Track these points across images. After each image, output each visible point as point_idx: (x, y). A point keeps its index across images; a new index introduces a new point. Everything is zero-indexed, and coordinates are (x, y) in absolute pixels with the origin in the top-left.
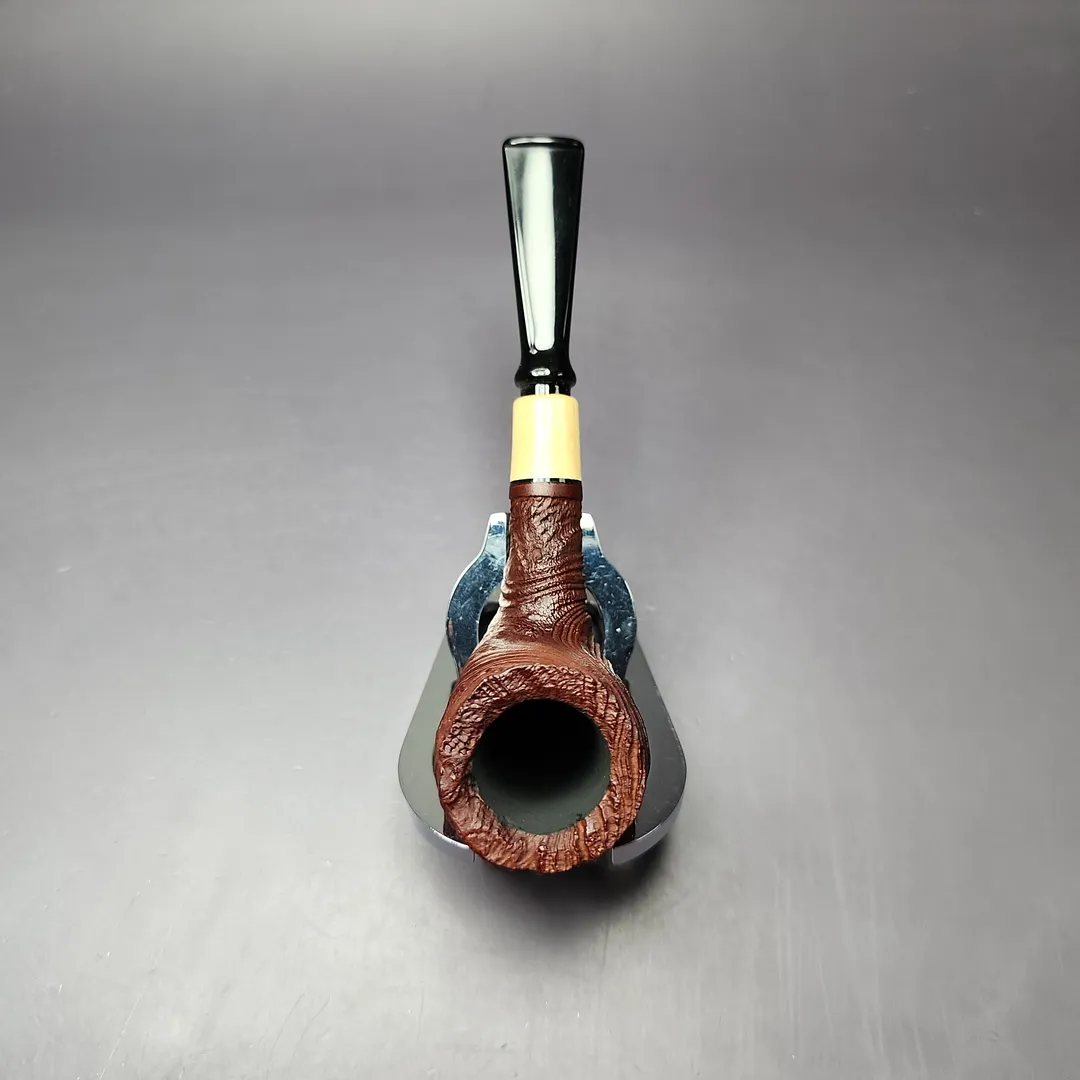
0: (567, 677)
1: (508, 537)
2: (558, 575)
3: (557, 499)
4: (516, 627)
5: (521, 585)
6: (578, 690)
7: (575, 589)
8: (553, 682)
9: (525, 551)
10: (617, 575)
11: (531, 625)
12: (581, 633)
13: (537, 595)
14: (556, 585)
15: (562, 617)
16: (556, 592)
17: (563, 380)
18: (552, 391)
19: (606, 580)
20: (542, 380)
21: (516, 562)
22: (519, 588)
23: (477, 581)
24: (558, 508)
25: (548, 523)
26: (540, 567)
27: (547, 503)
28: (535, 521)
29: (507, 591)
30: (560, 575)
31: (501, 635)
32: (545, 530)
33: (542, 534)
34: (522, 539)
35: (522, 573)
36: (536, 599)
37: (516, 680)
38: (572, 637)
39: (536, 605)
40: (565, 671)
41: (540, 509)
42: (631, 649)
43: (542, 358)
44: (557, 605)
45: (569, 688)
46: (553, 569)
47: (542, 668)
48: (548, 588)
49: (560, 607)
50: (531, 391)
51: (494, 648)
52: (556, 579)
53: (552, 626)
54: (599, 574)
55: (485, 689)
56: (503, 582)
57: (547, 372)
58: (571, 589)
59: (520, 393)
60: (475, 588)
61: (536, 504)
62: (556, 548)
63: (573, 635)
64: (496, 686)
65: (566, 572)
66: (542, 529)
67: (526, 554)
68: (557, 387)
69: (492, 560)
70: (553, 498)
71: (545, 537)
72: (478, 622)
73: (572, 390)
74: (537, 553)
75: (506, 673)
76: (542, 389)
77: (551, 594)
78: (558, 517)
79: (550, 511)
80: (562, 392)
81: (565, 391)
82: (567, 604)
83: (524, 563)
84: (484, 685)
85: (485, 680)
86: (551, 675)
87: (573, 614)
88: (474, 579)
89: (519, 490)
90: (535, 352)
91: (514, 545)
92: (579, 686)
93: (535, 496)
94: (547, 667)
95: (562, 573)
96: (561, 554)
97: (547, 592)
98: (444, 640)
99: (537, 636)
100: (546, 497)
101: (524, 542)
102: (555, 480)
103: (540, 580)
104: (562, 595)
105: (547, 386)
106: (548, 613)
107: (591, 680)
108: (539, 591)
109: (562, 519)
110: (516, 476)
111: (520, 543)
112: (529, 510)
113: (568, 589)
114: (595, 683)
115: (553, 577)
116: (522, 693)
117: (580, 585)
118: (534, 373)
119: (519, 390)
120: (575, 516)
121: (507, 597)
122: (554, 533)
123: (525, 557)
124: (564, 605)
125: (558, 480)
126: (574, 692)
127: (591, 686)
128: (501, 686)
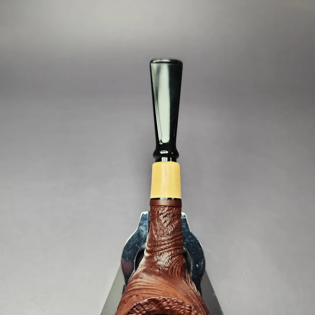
0: (176, 304)
1: (149, 222)
2: (171, 242)
3: (171, 207)
4: (151, 267)
5: (154, 247)
6: (182, 310)
7: (179, 249)
8: (170, 306)
9: (156, 230)
10: (197, 240)
11: (158, 267)
12: (182, 270)
13: (161, 252)
14: (170, 247)
15: (172, 263)
16: (170, 251)
17: (173, 156)
18: (169, 160)
19: (192, 242)
20: (164, 155)
21: (152, 236)
22: (153, 248)
23: (135, 242)
24: (171, 211)
25: (167, 218)
26: (163, 238)
27: (166, 209)
28: (161, 217)
29: (148, 248)
30: (172, 242)
31: (144, 271)
32: (165, 221)
33: (164, 223)
34: (155, 225)
35: (155, 241)
36: (161, 254)
37: (151, 305)
38: (178, 273)
39: (161, 257)
40: (175, 301)
41: (163, 211)
42: (202, 274)
43: (165, 146)
44: (170, 257)
45: (178, 309)
46: (169, 239)
47: (164, 299)
48: (166, 249)
49: (172, 258)
50: (160, 160)
51: (141, 278)
52: (170, 245)
53: (169, 267)
54: (189, 240)
55: (135, 309)
56: (146, 243)
57: (167, 152)
58: (177, 249)
59: (155, 161)
60: (134, 245)
61: (162, 209)
62: (170, 229)
63: (178, 271)
64: (141, 307)
65: (175, 241)
66: (164, 220)
67: (157, 232)
68: (171, 158)
69: (142, 232)
70: (169, 207)
71: (165, 225)
72: (135, 260)
73: (177, 159)
74: (162, 232)
75: (146, 301)
76: (164, 159)
77: (168, 252)
78: (171, 215)
79: (168, 212)
80: (173, 160)
81: (174, 160)
82: (175, 256)
83: (156, 236)
84: (134, 307)
85: (135, 304)
86: (168, 303)
87: (178, 261)
88: (134, 241)
89: (154, 202)
90: (162, 144)
91: (151, 227)
92: (182, 309)
93: (161, 206)
94: (166, 298)
95: (173, 242)
96: (173, 232)
97: (166, 250)
98: (119, 268)
99: (161, 272)
100: (166, 206)
101: (156, 226)
102: (170, 199)
103: (163, 245)
104: (172, 252)
105: (167, 158)
106: (166, 260)
107: (188, 306)
108: (162, 250)
109: (173, 216)
110: (152, 196)
111: (154, 226)
112: (158, 212)
113: (175, 249)
114: (190, 307)
115: (169, 243)
116: (154, 311)
117: (181, 247)
118: (161, 153)
119: (155, 160)
120: (179, 215)
121: (148, 251)
122: (169, 223)
123: (156, 234)
124: (173, 257)
125: (171, 198)
126: (180, 312)
127: (189, 309)
128: (143, 308)
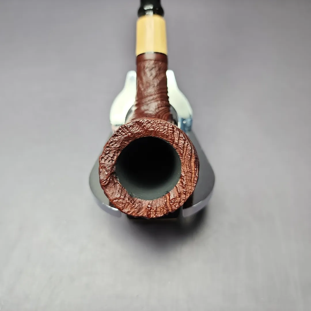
0: (160, 125)
3: (157, 61)
6: (165, 131)
8: (153, 128)
9: (143, 84)
14: (157, 98)
15: (159, 112)
16: (157, 101)
20: (149, 10)
24: (157, 65)
25: (153, 72)
26: (150, 91)
27: (152, 62)
28: (147, 71)
30: (158, 94)
36: (148, 105)
37: (135, 127)
41: (149, 66)
45: (161, 130)
46: (155, 91)
48: (153, 100)
49: (158, 108)
53: (155, 115)
57: (152, 7)
58: (163, 100)
61: (148, 63)
62: (156, 82)
66: (150, 74)
71: (152, 78)
74: (148, 85)
75: (130, 124)
76: (149, 14)
79: (154, 66)
82: (162, 107)
83: (142, 90)
84: (120, 129)
86: (152, 124)
93: (147, 60)
96: (158, 85)
101: (142, 81)
102: (157, 53)
103: (149, 96)
104: (160, 102)
106: (153, 110)
107: (171, 126)
108: (149, 101)
109: (159, 70)
112: (144, 66)
114: (173, 128)
115: (155, 95)
116: (138, 133)
118: (146, 8)
122: (155, 76)
123: (143, 87)
126: (163, 132)
127: (171, 129)
128: (128, 130)
